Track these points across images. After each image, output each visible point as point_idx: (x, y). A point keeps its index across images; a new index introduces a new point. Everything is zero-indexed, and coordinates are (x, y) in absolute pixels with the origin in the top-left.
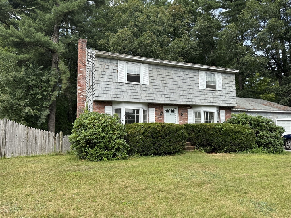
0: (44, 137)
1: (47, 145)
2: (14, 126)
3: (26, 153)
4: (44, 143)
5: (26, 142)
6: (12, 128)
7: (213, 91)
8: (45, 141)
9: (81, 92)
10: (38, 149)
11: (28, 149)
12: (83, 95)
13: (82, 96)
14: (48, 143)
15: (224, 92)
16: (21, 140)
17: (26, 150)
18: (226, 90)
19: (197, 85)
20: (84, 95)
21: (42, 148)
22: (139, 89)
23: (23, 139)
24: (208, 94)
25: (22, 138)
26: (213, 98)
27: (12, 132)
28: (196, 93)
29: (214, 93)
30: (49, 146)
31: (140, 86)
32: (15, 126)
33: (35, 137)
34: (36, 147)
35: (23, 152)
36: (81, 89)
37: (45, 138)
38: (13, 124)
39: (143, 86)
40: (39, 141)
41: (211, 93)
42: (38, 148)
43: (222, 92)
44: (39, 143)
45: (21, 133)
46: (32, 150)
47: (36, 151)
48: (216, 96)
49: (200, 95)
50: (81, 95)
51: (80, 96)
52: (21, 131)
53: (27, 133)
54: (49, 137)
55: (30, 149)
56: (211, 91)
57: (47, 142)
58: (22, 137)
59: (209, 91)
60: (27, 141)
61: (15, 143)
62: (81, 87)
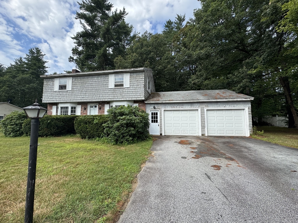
7: (120, 89)
15: (131, 88)
18: (134, 86)
19: (107, 86)
22: (66, 93)
24: (116, 91)
26: (121, 94)
28: (105, 92)
29: (122, 90)
31: (66, 92)
39: (68, 92)
41: (119, 90)
43: (129, 89)
48: (123, 93)
49: (109, 93)
56: (119, 89)
59: (117, 89)
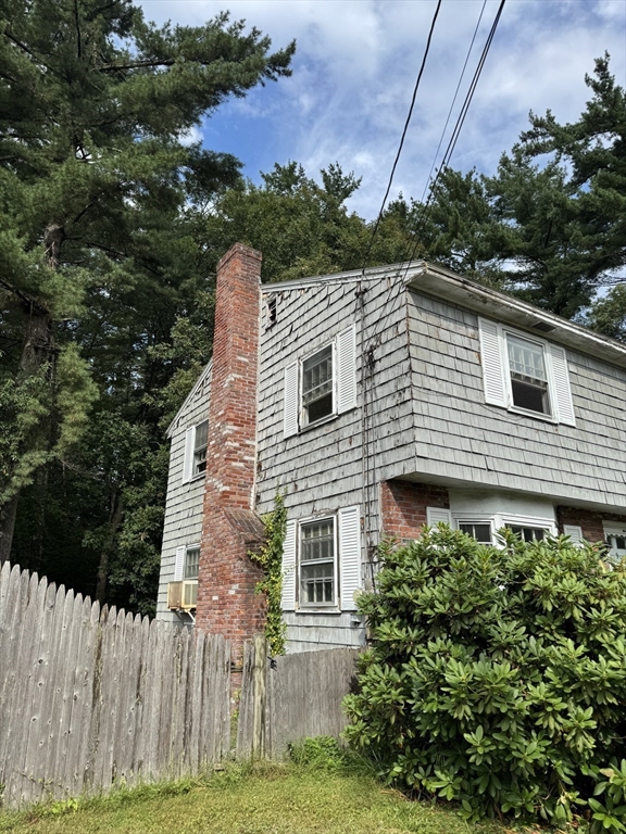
0: (185, 665)
1: (196, 712)
2: (32, 600)
3: (85, 780)
4: (183, 705)
5: (89, 705)
6: (20, 611)
8: (188, 695)
9: (237, 445)
10: (148, 747)
11: (94, 746)
12: (246, 458)
13: (242, 465)
14: (202, 704)
16: (61, 695)
17: (83, 757)
20: (245, 461)
21: (172, 739)
22: (551, 439)
23: (74, 680)
25: (67, 679)
27: (17, 639)
30: (205, 723)
31: (550, 428)
32: (37, 600)
33: (136, 667)
34: (137, 731)
35: (68, 771)
36: (237, 432)
37: (188, 674)
38: (23, 590)
39: (560, 430)
40: (156, 694)
42: (147, 740)
44: (155, 709)
45: (66, 643)
46: (116, 753)
47: (140, 756)
50: (236, 460)
51: (234, 464)
52: (67, 632)
53: (96, 646)
54: (207, 666)
55: (107, 747)
57: (196, 698)
58: (68, 672)
60: (96, 697)
61: (28, 713)
62: (239, 425)
